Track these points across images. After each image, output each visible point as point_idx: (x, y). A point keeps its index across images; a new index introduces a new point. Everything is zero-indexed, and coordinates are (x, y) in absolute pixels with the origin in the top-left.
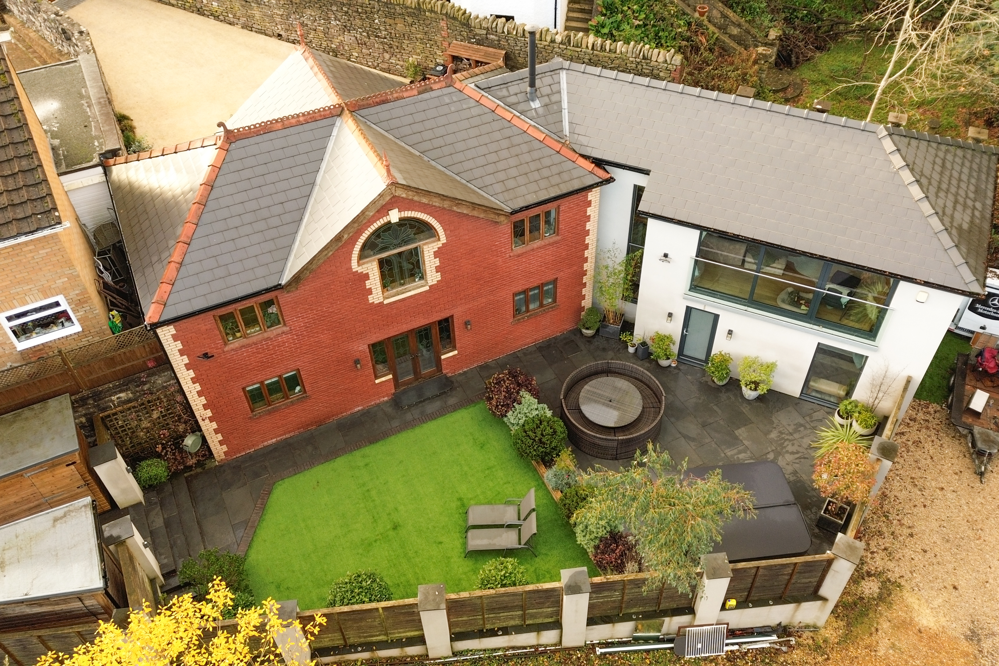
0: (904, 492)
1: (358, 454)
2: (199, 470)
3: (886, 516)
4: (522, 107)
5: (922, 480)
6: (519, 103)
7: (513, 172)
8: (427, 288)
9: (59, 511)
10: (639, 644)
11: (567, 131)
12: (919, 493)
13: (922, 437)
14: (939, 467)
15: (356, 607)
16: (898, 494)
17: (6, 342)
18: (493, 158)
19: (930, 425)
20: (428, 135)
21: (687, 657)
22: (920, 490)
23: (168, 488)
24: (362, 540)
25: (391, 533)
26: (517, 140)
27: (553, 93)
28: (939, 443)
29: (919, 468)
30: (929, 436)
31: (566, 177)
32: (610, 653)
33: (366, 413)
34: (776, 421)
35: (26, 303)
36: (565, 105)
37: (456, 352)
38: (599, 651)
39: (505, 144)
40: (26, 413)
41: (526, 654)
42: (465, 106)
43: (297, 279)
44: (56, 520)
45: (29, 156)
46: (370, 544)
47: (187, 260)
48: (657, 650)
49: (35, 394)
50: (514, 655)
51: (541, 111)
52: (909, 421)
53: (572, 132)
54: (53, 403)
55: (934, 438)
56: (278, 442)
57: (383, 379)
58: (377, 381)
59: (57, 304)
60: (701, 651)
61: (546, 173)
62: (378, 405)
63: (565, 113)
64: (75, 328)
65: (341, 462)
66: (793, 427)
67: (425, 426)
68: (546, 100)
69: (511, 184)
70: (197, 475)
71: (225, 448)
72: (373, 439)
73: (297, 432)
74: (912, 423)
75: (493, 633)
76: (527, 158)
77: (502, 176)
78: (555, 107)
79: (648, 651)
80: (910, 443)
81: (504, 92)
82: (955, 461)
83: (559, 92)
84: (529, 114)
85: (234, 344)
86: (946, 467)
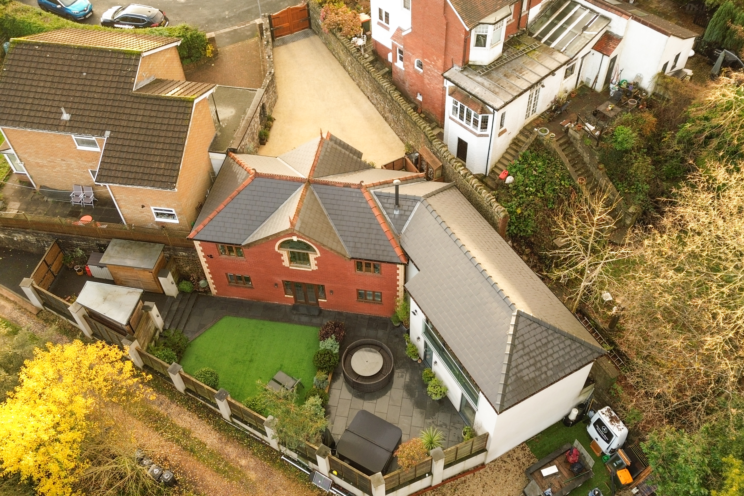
0: (475, 486)
1: (262, 322)
2: (205, 294)
3: (455, 490)
4: (389, 211)
5: (489, 487)
6: (389, 208)
7: (363, 241)
8: (310, 270)
9: (131, 289)
10: (300, 466)
11: (403, 231)
12: (481, 491)
13: (512, 470)
14: (504, 487)
15: (198, 382)
16: (471, 485)
17: (152, 216)
18: (358, 230)
19: (523, 467)
20: (336, 207)
21: (313, 483)
22: (483, 491)
23: (189, 296)
24: (236, 359)
25: (247, 363)
26: (373, 226)
27: (408, 211)
28: (518, 477)
29: (494, 482)
30: (517, 471)
31: (385, 253)
32: (286, 461)
33: (279, 306)
34: (436, 416)
35: (161, 207)
36: (410, 218)
37: (326, 301)
38: (282, 457)
39: (367, 226)
40: (148, 245)
41: (257, 439)
42: (360, 201)
43: (249, 245)
44: (129, 292)
45: (178, 157)
46: (237, 362)
47: (214, 219)
48: (304, 472)
49: (153, 239)
50: (252, 437)
51: (396, 217)
52: (515, 458)
53: (404, 233)
54: (157, 245)
55: (518, 474)
56: (239, 299)
57: (289, 296)
58: (286, 296)
59: (172, 211)
60: (319, 484)
61: (377, 247)
62: (285, 305)
63: (408, 222)
64: (176, 221)
65: (253, 322)
66: (441, 423)
67: (295, 325)
68: (403, 212)
69: (359, 245)
70: (204, 295)
71: (216, 291)
72: (272, 319)
73: (248, 299)
74: (515, 460)
75: (246, 423)
76: (373, 236)
77: (357, 240)
78: (405, 218)
79: (301, 470)
80: (504, 468)
81: (385, 201)
82: (515, 490)
83: (411, 211)
84: (391, 215)
85: (223, 256)
86: (508, 489)
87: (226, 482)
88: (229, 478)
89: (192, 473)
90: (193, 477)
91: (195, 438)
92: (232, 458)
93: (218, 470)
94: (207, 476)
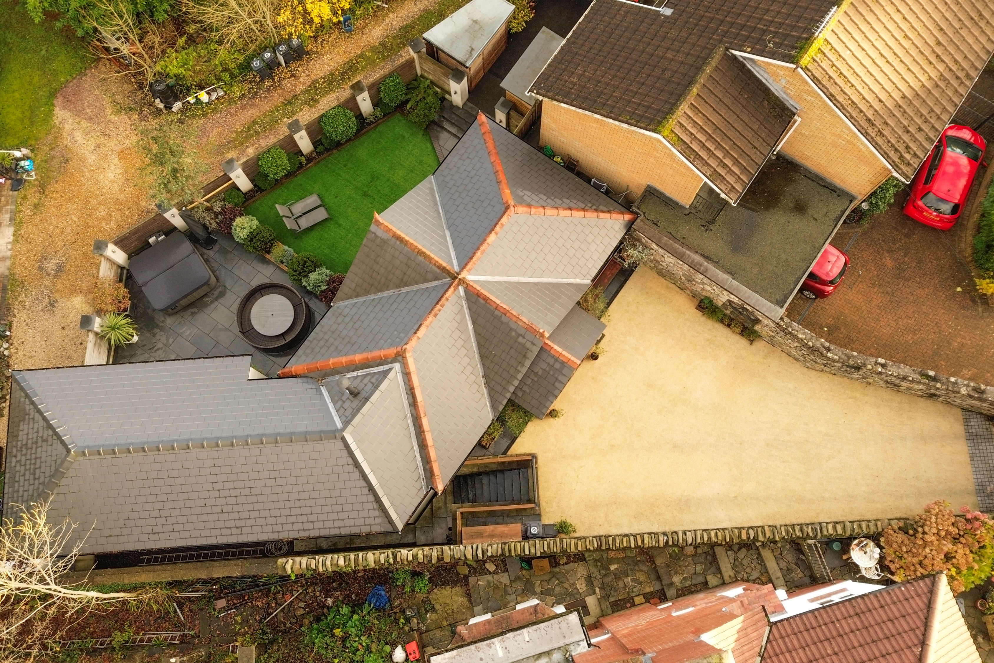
6: (361, 381)
11: (323, 389)
27: (341, 406)
36: (331, 406)
63: (329, 401)
78: (336, 398)
83: (337, 411)
87: (239, 127)
88: (241, 132)
89: (265, 97)
90: (261, 97)
91: (301, 110)
92: (261, 140)
93: (254, 123)
94: (254, 111)
